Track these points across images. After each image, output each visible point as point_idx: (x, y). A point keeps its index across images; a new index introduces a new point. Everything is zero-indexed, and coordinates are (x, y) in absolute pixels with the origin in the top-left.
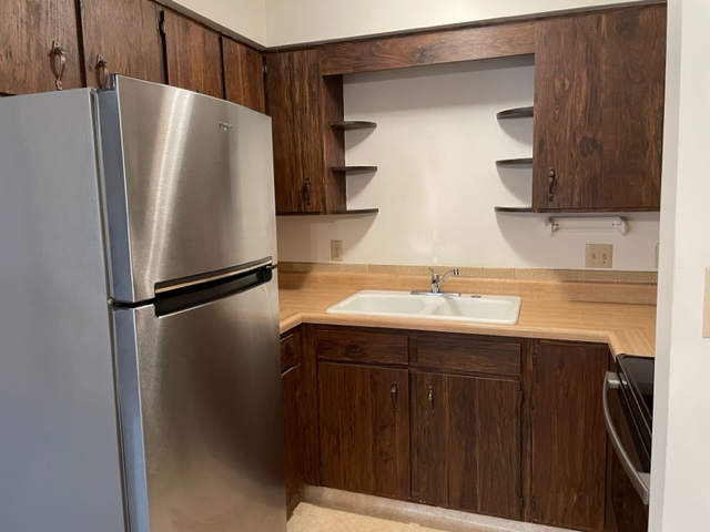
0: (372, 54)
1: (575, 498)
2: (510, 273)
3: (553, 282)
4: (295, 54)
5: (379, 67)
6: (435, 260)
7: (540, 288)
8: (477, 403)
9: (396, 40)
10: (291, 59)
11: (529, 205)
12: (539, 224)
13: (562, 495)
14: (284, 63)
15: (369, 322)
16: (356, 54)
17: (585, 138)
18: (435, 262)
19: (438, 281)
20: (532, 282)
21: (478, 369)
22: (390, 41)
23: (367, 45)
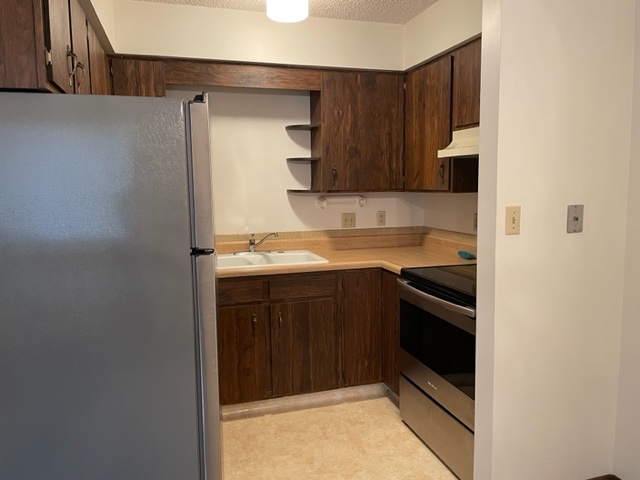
0: (209, 74)
1: (367, 363)
2: (298, 234)
3: (324, 239)
4: (141, 63)
5: (215, 84)
6: (247, 229)
7: (317, 243)
8: (310, 318)
9: (229, 66)
10: (137, 66)
11: (309, 189)
12: (313, 201)
13: (360, 364)
14: (130, 67)
15: (235, 273)
16: (196, 71)
17: (351, 147)
18: (247, 231)
19: (252, 244)
20: (312, 239)
21: (311, 295)
22: (223, 66)
23: (204, 66)
